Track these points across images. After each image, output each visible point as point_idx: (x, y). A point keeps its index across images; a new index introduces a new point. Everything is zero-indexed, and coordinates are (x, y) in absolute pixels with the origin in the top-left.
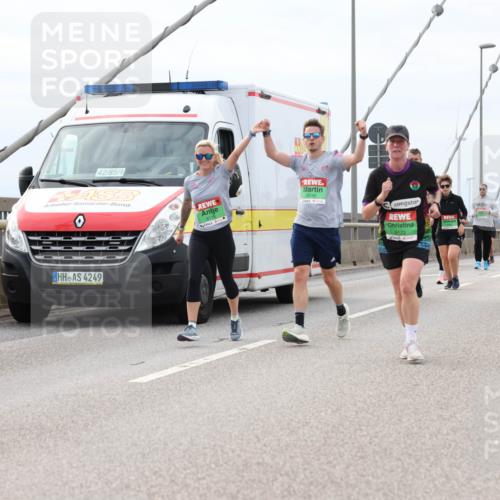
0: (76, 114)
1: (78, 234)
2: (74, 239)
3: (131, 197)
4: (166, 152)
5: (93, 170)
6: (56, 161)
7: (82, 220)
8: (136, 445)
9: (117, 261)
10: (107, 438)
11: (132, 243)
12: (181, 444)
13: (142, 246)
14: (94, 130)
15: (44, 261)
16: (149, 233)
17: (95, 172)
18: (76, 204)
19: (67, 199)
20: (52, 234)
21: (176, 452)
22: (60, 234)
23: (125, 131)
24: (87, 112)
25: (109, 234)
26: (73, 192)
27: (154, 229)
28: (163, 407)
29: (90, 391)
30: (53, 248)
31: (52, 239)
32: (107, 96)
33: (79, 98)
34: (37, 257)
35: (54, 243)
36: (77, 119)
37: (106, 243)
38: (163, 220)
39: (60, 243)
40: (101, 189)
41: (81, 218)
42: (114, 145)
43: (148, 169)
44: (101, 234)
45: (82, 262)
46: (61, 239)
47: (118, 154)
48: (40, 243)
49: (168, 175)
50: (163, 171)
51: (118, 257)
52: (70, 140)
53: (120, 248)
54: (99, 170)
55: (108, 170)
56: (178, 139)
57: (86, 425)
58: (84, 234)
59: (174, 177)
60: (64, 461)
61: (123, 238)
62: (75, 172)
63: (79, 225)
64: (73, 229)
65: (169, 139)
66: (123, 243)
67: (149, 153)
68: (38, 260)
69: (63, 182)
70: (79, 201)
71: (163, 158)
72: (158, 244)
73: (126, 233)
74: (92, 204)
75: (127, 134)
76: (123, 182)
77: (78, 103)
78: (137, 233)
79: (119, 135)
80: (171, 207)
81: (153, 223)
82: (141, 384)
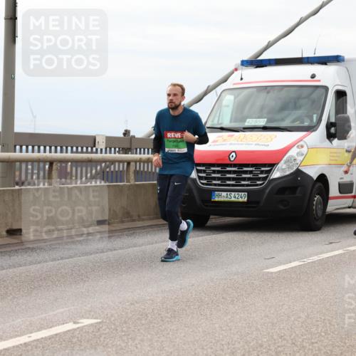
0: (233, 81)
1: (231, 165)
2: (228, 169)
3: (270, 139)
4: (296, 107)
5: (244, 120)
6: (218, 115)
7: (234, 156)
8: (268, 316)
9: (257, 185)
10: (247, 310)
11: (269, 172)
12: (300, 317)
13: (276, 174)
14: (246, 92)
15: (207, 184)
16: (282, 165)
17: (245, 121)
18: (231, 144)
19: (225, 140)
20: (213, 165)
21: (296, 323)
22: (218, 165)
23: (268, 92)
24: (242, 79)
25: (253, 165)
26: (229, 136)
27: (285, 163)
28: (288, 290)
29: (236, 277)
30: (213, 175)
31: (213, 169)
32: (257, 67)
33: (236, 70)
34: (202, 181)
35: (214, 172)
36: (234, 84)
37: (251, 172)
38: (292, 156)
39: (218, 172)
40: (248, 134)
41: (234, 154)
42: (259, 103)
43: (283, 120)
44: (247, 165)
45: (233, 185)
46: (219, 169)
47: (262, 108)
48: (204, 171)
49: (297, 124)
50: (294, 121)
51: (258, 183)
52: (229, 99)
53: (260, 176)
54: (248, 120)
55: (254, 120)
56: (305, 98)
57: (233, 301)
58: (235, 165)
59: (302, 125)
60: (217, 326)
61: (263, 169)
62: (231, 122)
63: (232, 159)
64: (228, 162)
65: (299, 98)
66: (262, 172)
67: (284, 108)
68: (203, 184)
69: (222, 129)
70: (233, 142)
71: (294, 112)
72: (288, 173)
73: (265, 165)
74: (242, 144)
75: (270, 94)
76: (265, 129)
77: (236, 73)
78: (272, 165)
79: (263, 95)
80: (298, 147)
81: (285, 158)
82: (272, 273)
